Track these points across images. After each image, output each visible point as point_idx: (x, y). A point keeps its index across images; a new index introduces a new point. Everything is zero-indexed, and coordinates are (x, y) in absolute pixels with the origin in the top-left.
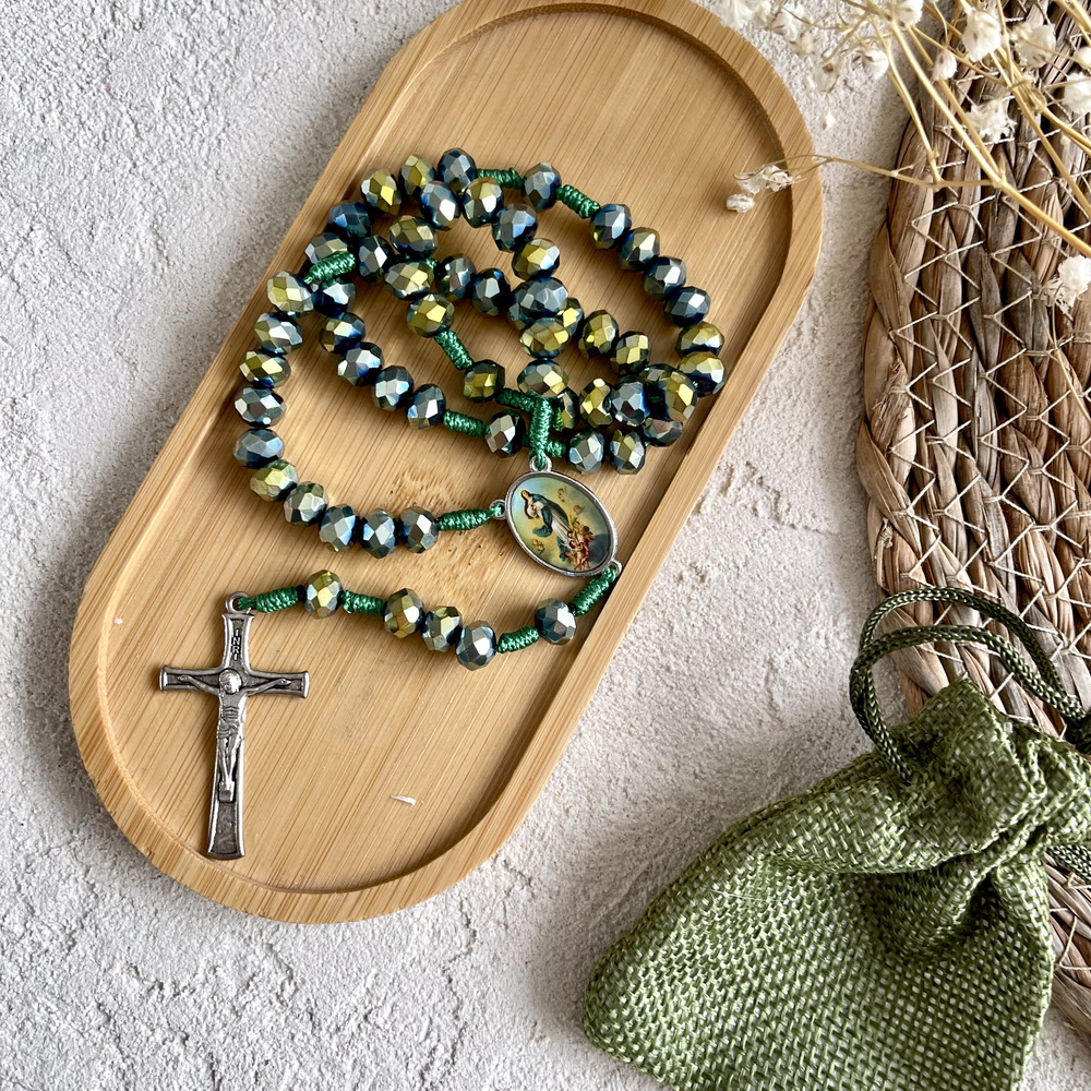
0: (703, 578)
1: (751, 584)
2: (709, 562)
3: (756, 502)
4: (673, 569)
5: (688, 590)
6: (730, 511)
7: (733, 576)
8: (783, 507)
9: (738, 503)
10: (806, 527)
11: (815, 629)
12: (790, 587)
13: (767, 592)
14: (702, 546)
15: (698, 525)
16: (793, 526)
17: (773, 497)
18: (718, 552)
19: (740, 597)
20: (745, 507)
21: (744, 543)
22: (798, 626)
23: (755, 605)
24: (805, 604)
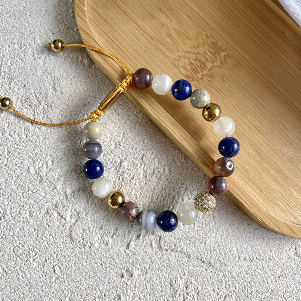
0: (132, 275)
1: (152, 275)
2: (134, 268)
3: (151, 241)
4: (119, 272)
5: (126, 281)
6: (141, 246)
7: (144, 273)
8: (162, 242)
9: (145, 243)
10: (172, 250)
11: (178, 293)
12: (168, 275)
13: (158, 278)
14: (131, 261)
16: (167, 250)
17: (158, 239)
18: (137, 263)
19: (148, 281)
20: (147, 243)
21: (148, 259)
22: (172, 292)
23: (154, 285)
24: (174, 282)
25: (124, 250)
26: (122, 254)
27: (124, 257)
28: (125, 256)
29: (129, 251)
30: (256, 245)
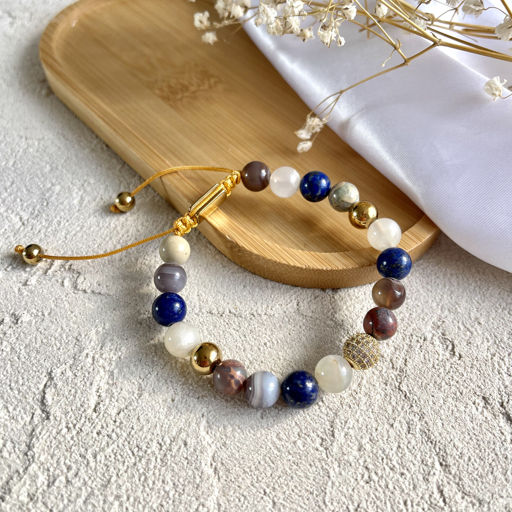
1: (50, 324)
2: (25, 312)
3: (64, 279)
6: (47, 284)
7: (40, 320)
8: (80, 280)
9: (53, 280)
10: (93, 292)
11: (86, 351)
12: (76, 326)
13: (59, 330)
14: (23, 303)
15: (24, 291)
16: (85, 291)
17: (76, 275)
18: (33, 306)
19: (41, 333)
20: (57, 281)
21: (51, 302)
22: (76, 350)
23: (50, 338)
24: (83, 336)
25: (17, 288)
26: (14, 292)
27: (15, 297)
28: (17, 296)
29: (25, 289)
30: (231, 293)
